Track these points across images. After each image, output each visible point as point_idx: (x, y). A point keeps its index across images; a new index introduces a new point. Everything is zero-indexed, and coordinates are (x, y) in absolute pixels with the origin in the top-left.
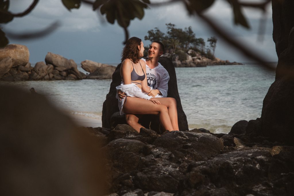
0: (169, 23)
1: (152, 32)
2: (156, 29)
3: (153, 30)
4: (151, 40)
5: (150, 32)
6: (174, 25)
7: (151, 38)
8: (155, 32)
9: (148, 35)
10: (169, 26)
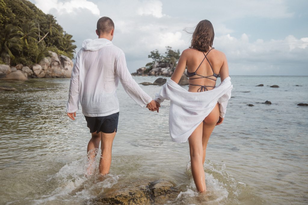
0: (168, 46)
1: (153, 52)
2: (156, 51)
3: (154, 51)
4: (153, 58)
5: (152, 53)
6: (171, 48)
7: (153, 56)
8: (155, 53)
9: (150, 54)
10: (168, 48)
